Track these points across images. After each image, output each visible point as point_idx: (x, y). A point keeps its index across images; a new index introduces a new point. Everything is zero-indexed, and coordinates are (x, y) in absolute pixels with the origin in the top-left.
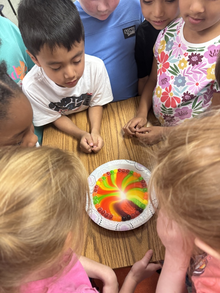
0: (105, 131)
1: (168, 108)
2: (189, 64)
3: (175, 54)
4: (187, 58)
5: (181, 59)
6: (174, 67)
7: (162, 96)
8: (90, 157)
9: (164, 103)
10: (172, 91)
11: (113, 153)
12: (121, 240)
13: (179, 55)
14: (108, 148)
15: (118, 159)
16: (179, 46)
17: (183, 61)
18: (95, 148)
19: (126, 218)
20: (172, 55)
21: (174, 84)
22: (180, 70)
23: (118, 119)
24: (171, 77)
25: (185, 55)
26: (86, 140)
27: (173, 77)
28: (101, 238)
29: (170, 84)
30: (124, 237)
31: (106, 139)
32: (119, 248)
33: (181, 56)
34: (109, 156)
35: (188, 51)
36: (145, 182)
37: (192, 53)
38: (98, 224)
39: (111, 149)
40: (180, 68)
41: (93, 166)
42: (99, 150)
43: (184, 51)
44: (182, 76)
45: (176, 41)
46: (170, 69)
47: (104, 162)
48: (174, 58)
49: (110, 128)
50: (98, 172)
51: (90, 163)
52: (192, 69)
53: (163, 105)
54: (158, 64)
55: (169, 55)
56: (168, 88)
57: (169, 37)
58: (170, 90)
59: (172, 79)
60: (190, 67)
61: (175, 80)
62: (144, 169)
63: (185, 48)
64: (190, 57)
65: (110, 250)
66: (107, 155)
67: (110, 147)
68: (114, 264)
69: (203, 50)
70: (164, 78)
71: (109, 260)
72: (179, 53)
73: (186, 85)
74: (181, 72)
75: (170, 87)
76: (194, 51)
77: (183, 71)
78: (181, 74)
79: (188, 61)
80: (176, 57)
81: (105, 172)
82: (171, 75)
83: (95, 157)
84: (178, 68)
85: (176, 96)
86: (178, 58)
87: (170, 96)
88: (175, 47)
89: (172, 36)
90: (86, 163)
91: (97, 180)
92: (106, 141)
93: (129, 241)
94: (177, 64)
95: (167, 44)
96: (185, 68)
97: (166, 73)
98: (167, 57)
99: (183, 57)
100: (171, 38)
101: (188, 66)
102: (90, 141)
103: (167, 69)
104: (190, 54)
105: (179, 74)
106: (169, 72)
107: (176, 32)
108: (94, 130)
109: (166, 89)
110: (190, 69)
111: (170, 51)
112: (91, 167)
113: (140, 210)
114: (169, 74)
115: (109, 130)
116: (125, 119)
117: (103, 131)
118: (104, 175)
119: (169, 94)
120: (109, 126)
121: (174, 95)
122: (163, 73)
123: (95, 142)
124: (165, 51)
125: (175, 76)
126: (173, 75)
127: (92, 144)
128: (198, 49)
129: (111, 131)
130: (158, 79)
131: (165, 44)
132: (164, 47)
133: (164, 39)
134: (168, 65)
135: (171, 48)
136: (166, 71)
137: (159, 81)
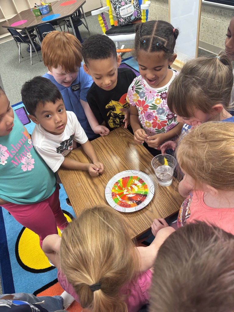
0: (102, 159)
1: (161, 129)
2: (163, 99)
3: (150, 98)
4: (159, 97)
5: (155, 99)
6: (152, 106)
7: (152, 125)
8: (100, 178)
9: (157, 128)
10: (158, 119)
11: (115, 170)
12: (141, 216)
13: (153, 97)
14: (109, 168)
15: (119, 172)
16: (150, 92)
17: (157, 99)
18: (101, 171)
19: (138, 203)
20: (148, 99)
21: (158, 115)
22: (157, 105)
23: (108, 148)
24: (153, 112)
25: (157, 95)
26: (93, 168)
27: (155, 111)
28: (129, 219)
29: (155, 116)
30: (142, 213)
31: (105, 164)
32: (142, 220)
33: (154, 97)
34: (112, 173)
35: (157, 93)
36: (142, 179)
37: (161, 93)
38: (124, 212)
39: (112, 168)
40: (157, 104)
41: (105, 183)
42: (104, 171)
43: (156, 94)
44: (161, 108)
45: (146, 91)
46: (150, 107)
47: (111, 177)
48: (150, 100)
49: (105, 155)
50: (110, 184)
51: (102, 181)
52: (165, 101)
53: (156, 129)
54: (138, 108)
55: (145, 100)
56: (155, 118)
57: (139, 90)
58: (157, 119)
59: (154, 113)
60: (164, 101)
61: (157, 112)
62: (138, 172)
63: (155, 92)
64: (160, 96)
65: (137, 223)
66: (111, 173)
67: (111, 167)
68: (143, 229)
69: (167, 89)
70: (148, 115)
71: (139, 228)
72: (152, 96)
73: (165, 112)
74: (159, 106)
75: (156, 117)
76: (162, 91)
77: (160, 105)
78: (159, 107)
79: (161, 98)
80: (151, 99)
81: (115, 183)
82: (152, 111)
83: (104, 177)
84: (156, 105)
85: (162, 121)
86: (153, 99)
87: (158, 122)
88: (147, 94)
89: (140, 89)
90: (99, 182)
91: (111, 189)
92: (106, 165)
93: (146, 214)
94: (154, 103)
95: (139, 94)
96: (161, 103)
97: (148, 111)
98: (144, 102)
99: (156, 97)
100: (140, 91)
101: (162, 101)
102: (95, 167)
103: (148, 109)
104: (160, 94)
105: (158, 107)
106: (150, 110)
107: (142, 86)
108: (95, 160)
109: (153, 120)
110: (164, 102)
111: (145, 98)
112: (104, 184)
113: (145, 196)
114: (150, 111)
115: (105, 157)
116: (113, 146)
117: (101, 158)
118: (114, 185)
119: (157, 121)
120: (103, 154)
121: (161, 121)
122: (145, 112)
123: (99, 167)
124: (140, 99)
125: (156, 110)
126: (154, 110)
127: (98, 169)
128: (163, 90)
129: (106, 157)
130: (144, 116)
131: (138, 95)
132: (137, 97)
133: (135, 92)
134: (147, 106)
135: (144, 96)
136: (147, 110)
137: (145, 117)
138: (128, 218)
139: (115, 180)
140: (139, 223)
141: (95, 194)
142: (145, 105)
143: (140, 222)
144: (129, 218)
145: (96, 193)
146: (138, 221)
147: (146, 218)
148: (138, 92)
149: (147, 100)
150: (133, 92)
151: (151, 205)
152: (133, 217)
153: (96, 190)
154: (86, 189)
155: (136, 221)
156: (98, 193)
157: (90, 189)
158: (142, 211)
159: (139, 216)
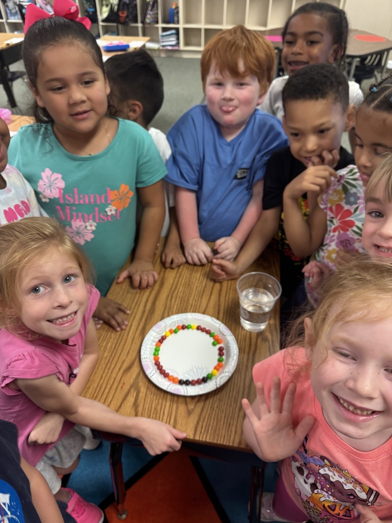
15: (204, 313)
24: (358, 239)
29: (357, 248)
30: (173, 403)
39: (200, 300)
41: (169, 312)
45: (362, 195)
46: (355, 229)
48: (363, 216)
55: (352, 211)
59: (359, 242)
66: (192, 305)
70: (344, 239)
81: (181, 324)
82: (356, 237)
89: (354, 186)
91: (168, 329)
93: (177, 408)
95: (346, 195)
98: (349, 213)
100: (352, 189)
103: (350, 229)
106: (353, 233)
107: (360, 182)
111: (355, 206)
112: (166, 312)
114: (353, 235)
122: (342, 232)
124: (343, 204)
130: (335, 238)
131: (344, 196)
132: (340, 199)
133: (340, 188)
134: (351, 224)
135: (355, 203)
136: (348, 230)
137: (336, 241)
138: (146, 392)
139: (185, 321)
140: (154, 412)
141: (141, 319)
142: (348, 219)
143: (157, 413)
144: (148, 392)
145: (144, 320)
146: (155, 409)
147: (171, 414)
148: (345, 190)
149: (358, 212)
150: (339, 185)
151: (198, 401)
152: (155, 397)
153: (148, 316)
154: (136, 303)
155: (154, 405)
156: (146, 320)
157: (141, 308)
158: (176, 398)
159: (164, 402)
